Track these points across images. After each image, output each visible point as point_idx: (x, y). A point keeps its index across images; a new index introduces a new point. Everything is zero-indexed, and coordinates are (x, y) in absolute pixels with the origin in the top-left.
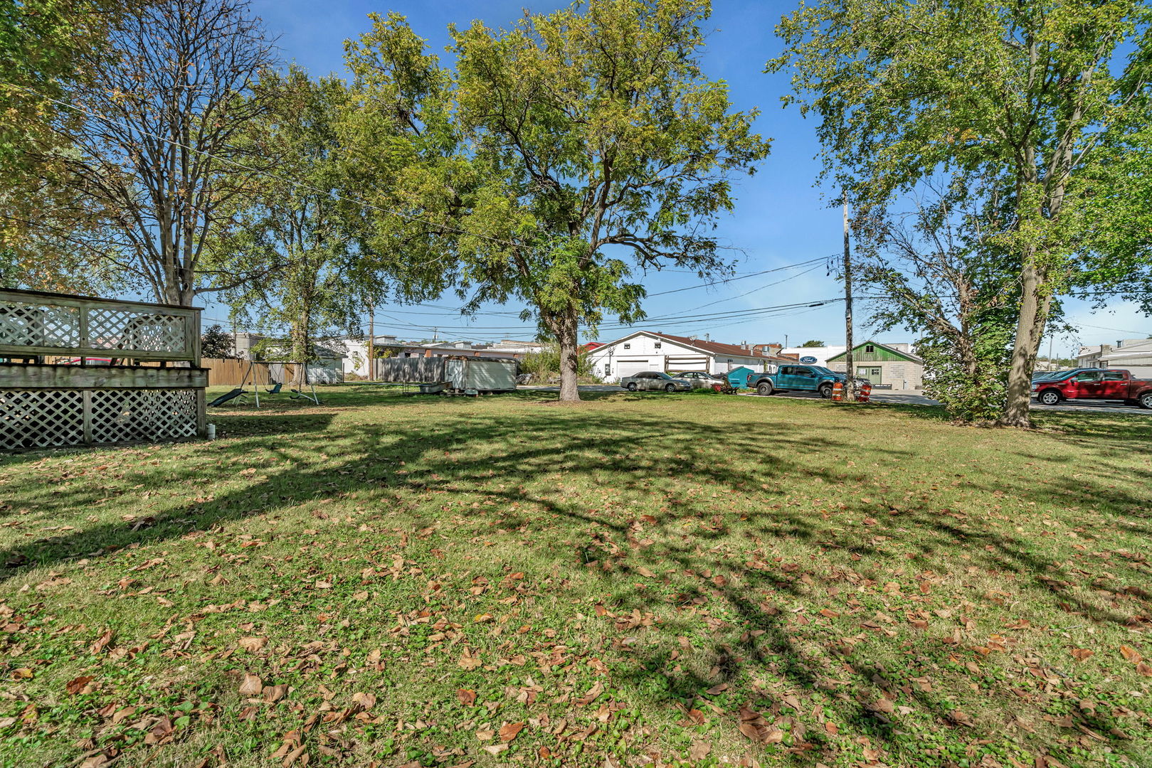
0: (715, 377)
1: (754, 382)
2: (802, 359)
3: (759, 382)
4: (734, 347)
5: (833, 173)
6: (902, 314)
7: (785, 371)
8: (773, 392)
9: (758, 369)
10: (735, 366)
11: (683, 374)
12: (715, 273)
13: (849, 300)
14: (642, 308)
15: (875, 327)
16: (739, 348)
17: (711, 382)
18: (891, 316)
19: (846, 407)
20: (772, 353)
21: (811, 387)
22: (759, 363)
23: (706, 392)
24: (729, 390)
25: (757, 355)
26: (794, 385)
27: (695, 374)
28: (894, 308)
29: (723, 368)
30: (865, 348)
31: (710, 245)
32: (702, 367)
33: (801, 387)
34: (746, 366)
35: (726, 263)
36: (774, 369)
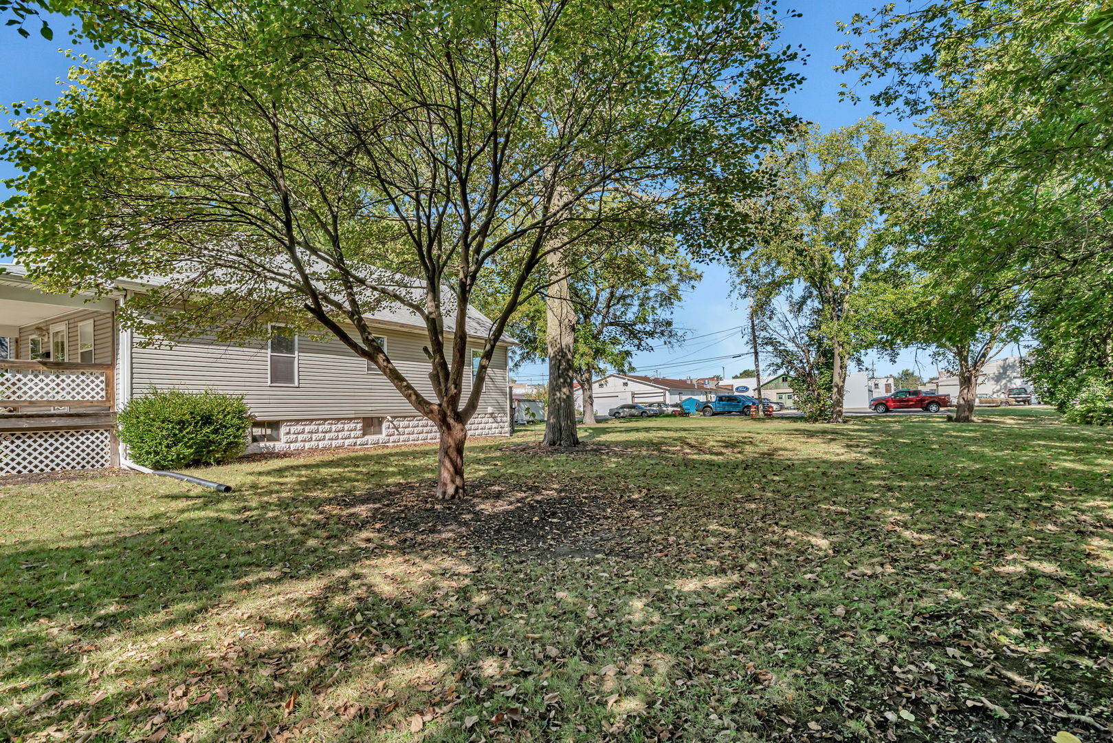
0: (673, 406)
1: (701, 408)
2: (737, 389)
3: (704, 408)
4: (681, 382)
5: (737, 291)
6: (782, 364)
7: (720, 399)
8: (714, 414)
9: (702, 398)
10: (684, 398)
11: (651, 405)
12: (673, 340)
13: (756, 353)
14: (633, 365)
15: (768, 372)
16: (684, 382)
17: (671, 409)
18: (777, 365)
19: (759, 419)
20: (711, 385)
21: (738, 410)
22: (702, 393)
23: (668, 416)
24: (684, 414)
25: (700, 387)
26: (727, 409)
27: (659, 404)
28: (779, 361)
29: (676, 399)
30: (781, 379)
31: (669, 324)
32: (661, 399)
33: (731, 409)
34: (694, 397)
35: (679, 334)
36: (713, 398)
